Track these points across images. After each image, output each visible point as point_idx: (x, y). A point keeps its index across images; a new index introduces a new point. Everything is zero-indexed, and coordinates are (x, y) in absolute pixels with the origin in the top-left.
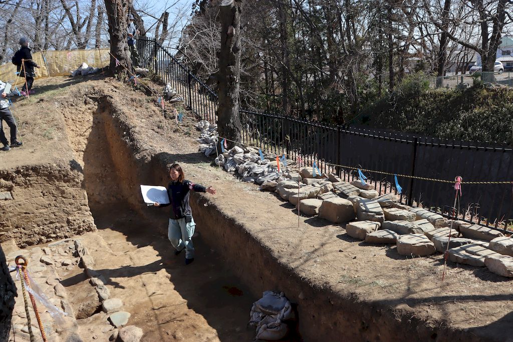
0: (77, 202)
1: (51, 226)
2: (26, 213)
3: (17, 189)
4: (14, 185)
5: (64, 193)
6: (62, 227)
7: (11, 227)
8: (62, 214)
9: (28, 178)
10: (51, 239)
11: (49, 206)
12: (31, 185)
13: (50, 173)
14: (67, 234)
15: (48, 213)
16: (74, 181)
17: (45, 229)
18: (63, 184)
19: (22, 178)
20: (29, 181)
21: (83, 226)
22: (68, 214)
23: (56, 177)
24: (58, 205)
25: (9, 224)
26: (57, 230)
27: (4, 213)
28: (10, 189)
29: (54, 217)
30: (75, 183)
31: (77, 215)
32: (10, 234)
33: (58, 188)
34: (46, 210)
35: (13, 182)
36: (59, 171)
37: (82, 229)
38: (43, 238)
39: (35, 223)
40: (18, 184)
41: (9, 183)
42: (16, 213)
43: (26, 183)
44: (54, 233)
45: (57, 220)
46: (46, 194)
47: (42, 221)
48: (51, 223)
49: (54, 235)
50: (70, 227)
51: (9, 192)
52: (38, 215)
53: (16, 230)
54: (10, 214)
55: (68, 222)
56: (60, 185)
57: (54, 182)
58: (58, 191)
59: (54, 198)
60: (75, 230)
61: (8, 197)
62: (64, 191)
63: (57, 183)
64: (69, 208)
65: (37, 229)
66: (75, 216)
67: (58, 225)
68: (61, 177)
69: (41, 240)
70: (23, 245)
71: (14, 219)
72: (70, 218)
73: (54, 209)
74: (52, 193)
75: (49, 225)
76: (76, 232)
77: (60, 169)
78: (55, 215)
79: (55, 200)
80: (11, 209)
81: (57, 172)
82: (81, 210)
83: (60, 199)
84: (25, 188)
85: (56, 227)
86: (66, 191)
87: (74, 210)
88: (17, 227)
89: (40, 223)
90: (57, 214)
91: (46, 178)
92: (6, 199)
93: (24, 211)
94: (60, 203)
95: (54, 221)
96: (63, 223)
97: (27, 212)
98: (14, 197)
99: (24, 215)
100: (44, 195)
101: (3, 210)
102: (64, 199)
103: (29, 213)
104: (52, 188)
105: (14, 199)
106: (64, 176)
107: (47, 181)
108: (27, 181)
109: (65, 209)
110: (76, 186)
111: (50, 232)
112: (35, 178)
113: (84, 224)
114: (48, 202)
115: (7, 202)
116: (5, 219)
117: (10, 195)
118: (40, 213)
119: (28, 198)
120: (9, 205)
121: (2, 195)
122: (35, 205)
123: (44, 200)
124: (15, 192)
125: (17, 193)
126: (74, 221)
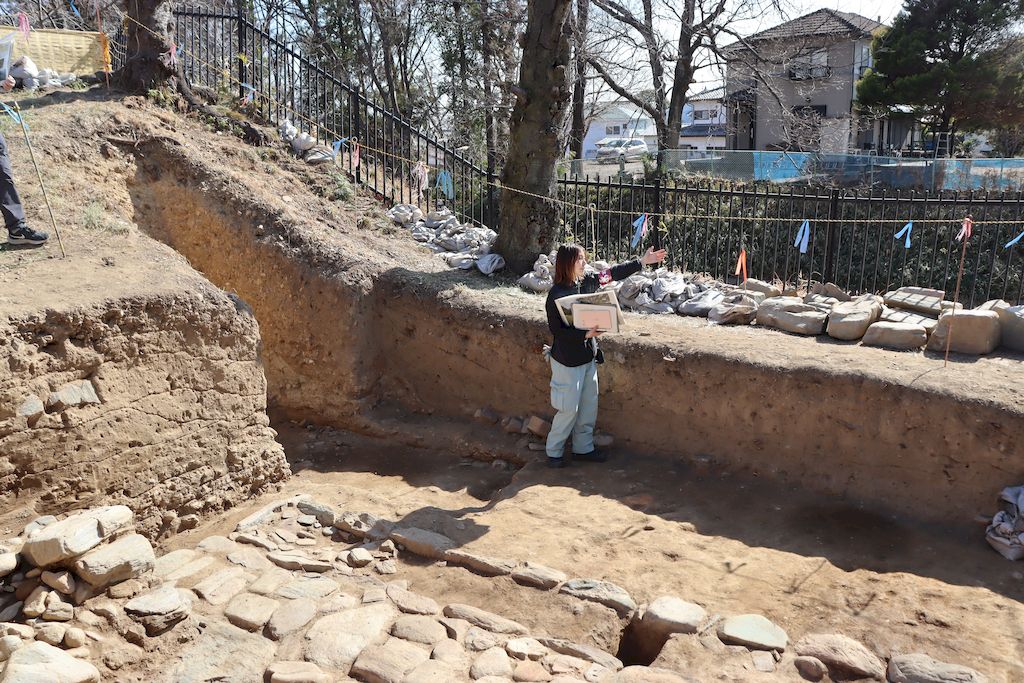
0: (248, 403)
1: (192, 476)
2: (132, 445)
3: (109, 372)
4: (101, 357)
5: (222, 378)
6: (217, 476)
7: (98, 491)
8: (216, 440)
9: (136, 335)
10: (194, 516)
11: (187, 418)
12: (143, 354)
13: (192, 319)
14: (229, 496)
15: (184, 440)
16: (243, 341)
17: (178, 487)
18: (222, 352)
19: (122, 337)
20: (140, 343)
21: (265, 467)
22: (229, 437)
23: (204, 332)
24: (207, 414)
25: (93, 481)
26: (208, 490)
27: (79, 448)
28: (90, 373)
29: (199, 450)
30: (245, 348)
31: (247, 438)
33: (206, 364)
34: (178, 431)
35: (98, 350)
36: (214, 313)
37: (262, 477)
38: (172, 514)
39: (156, 472)
40: (111, 356)
41: (88, 353)
42: (110, 447)
43: (131, 352)
44: (199, 497)
45: (204, 459)
46: (178, 383)
47: (170, 465)
48: (192, 467)
49: (197, 504)
50: (235, 474)
51: (88, 382)
52: (161, 446)
53: (109, 498)
54: (97, 451)
55: (230, 460)
56: (213, 354)
57: (199, 345)
58: (206, 374)
59: (196, 395)
60: (245, 482)
61: (86, 398)
62: (221, 371)
63: (205, 348)
64: (233, 421)
65: (157, 491)
66: (243, 442)
67: (208, 472)
68: (215, 333)
69: (167, 522)
71: (105, 465)
72: (234, 448)
73: (198, 427)
74: (194, 380)
75: (187, 475)
76: (249, 486)
77: (214, 307)
78: (200, 444)
79: (200, 400)
80: (96, 435)
81: (207, 316)
82: (255, 424)
83: (211, 395)
84: (129, 367)
85: (204, 477)
86: (226, 371)
87: (243, 424)
88: (111, 491)
89: (165, 470)
90: (205, 440)
91: (180, 334)
92: (82, 405)
93: (130, 439)
94: (211, 409)
95: (199, 462)
96: (218, 464)
97: (139, 440)
98: (103, 394)
99: (129, 450)
100: (173, 386)
101: (79, 438)
102: (221, 396)
103: (140, 445)
104: (193, 364)
105: (103, 402)
106: (224, 328)
107: (182, 343)
108: (136, 345)
109: (223, 422)
110: (246, 357)
111: (188, 496)
112: (155, 335)
113: (268, 462)
114: (183, 408)
115: (86, 414)
116: (83, 466)
117: (93, 390)
118: (167, 441)
119: (138, 396)
120: (93, 423)
121: (73, 391)
122: (155, 419)
123: (175, 404)
124: (107, 379)
125: (111, 383)
126: (244, 455)
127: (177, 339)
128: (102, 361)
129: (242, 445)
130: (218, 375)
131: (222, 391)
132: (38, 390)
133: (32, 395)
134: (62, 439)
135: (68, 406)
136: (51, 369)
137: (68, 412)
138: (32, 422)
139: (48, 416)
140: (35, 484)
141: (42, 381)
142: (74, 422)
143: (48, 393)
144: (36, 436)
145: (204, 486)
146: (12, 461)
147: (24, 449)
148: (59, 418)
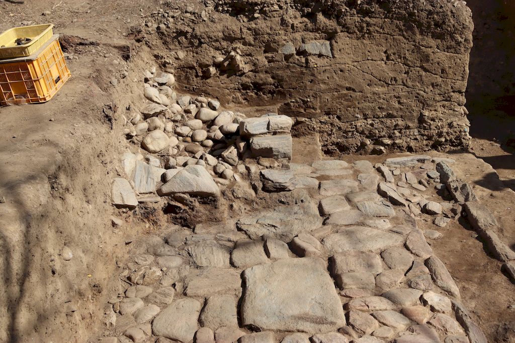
0: (446, 84)
1: (388, 122)
2: (348, 89)
3: (343, 39)
4: (339, 29)
5: (428, 61)
6: (408, 127)
7: (319, 111)
8: (413, 103)
9: (367, 19)
10: (382, 148)
11: (393, 82)
12: (370, 33)
13: (411, 14)
14: (413, 144)
15: (388, 97)
16: (453, 38)
17: (376, 126)
18: (433, 42)
19: (357, 18)
20: (368, 24)
21: (447, 133)
22: (424, 104)
23: (420, 25)
24: (410, 83)
25: (317, 103)
26: (397, 134)
27: (312, 81)
28: (330, 36)
29: (397, 105)
30: (453, 43)
31: (440, 109)
32: (315, 124)
33: (417, 48)
34: (385, 89)
35: (339, 23)
36: (430, 13)
37: (443, 140)
38: (368, 142)
39: (362, 111)
40: (346, 29)
41: (331, 24)
42: (332, 86)
43: (361, 29)
44: (390, 137)
45: (400, 113)
46: (392, 57)
47: (373, 110)
48: (390, 116)
49: (387, 141)
50: (422, 131)
51: (328, 43)
52: (369, 95)
53: (326, 117)
54: (323, 86)
55: (421, 119)
56: (424, 43)
57: (414, 34)
58: (415, 55)
59: (404, 68)
60: (430, 138)
61: (324, 52)
62: (428, 56)
63: (419, 37)
64: (428, 93)
65: (360, 124)
66: (435, 110)
67: (400, 122)
68: (429, 27)
69: (363, 145)
70: (330, 147)
71: (327, 97)
72: (426, 113)
73: (401, 90)
74: (405, 58)
75: (384, 120)
76: (431, 143)
77: (431, 8)
78: (399, 103)
79: (407, 73)
80: (324, 76)
81: (424, 14)
82: (450, 101)
83: (416, 71)
84: (358, 39)
85: (397, 125)
86: (432, 56)
87: (438, 98)
88: (328, 114)
89: (369, 112)
90: (404, 100)
91: (401, 24)
92: (320, 55)
93: (347, 85)
94: (414, 81)
95: (395, 114)
96: (411, 120)
97: (353, 87)
98: (335, 52)
99: (345, 92)
100: (388, 58)
101: (313, 75)
102: (424, 73)
103: (354, 90)
104: (406, 46)
105: (334, 57)
106: (437, 25)
107: (400, 30)
108: (365, 25)
109: (422, 93)
110: (453, 50)
111: (383, 134)
112: (380, 21)
113: (451, 131)
114: (392, 75)
115: (320, 62)
116: (311, 93)
117: (329, 48)
118: (374, 93)
119: (359, 59)
120: (324, 68)
121: (316, 45)
122: (368, 76)
123: (386, 69)
124: (340, 43)
125: (342, 46)
126: (433, 120)
127: (397, 27)
128: (339, 31)
129: (433, 112)
130: (426, 58)
131: (426, 70)
132: (294, 40)
133: (290, 43)
134: (302, 73)
135: (310, 54)
136: (306, 29)
137: (310, 58)
138: (287, 57)
139: (297, 57)
140: (282, 94)
141: (298, 36)
142: (311, 65)
143: (300, 44)
144: (288, 67)
145: (396, 131)
146: (273, 78)
147: (280, 73)
148: (303, 60)
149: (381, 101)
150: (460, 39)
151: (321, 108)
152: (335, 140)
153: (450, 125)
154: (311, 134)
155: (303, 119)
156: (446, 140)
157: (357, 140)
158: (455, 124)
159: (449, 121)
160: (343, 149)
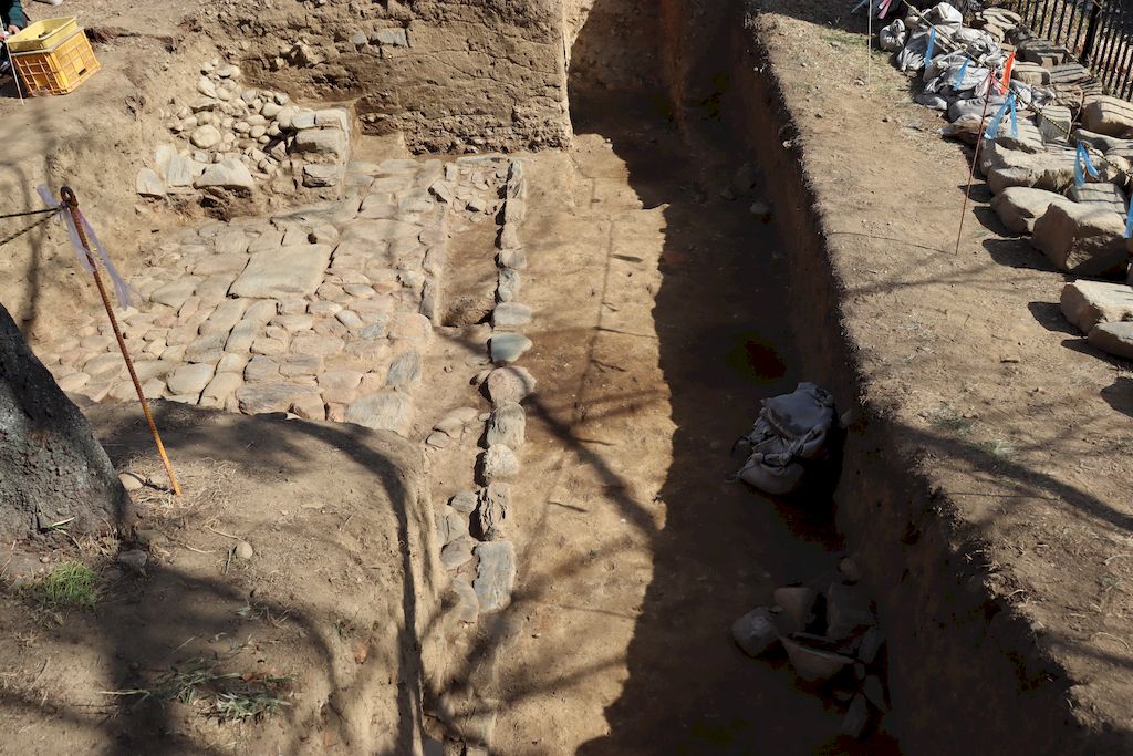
0: (538, 78)
1: (478, 119)
2: (430, 82)
3: (417, 25)
4: (413, 16)
5: (513, 51)
6: (500, 126)
7: (399, 106)
8: (502, 97)
9: (442, 5)
10: (474, 148)
11: (480, 75)
12: (446, 20)
14: (507, 144)
15: (474, 91)
16: (537, 26)
17: (465, 124)
18: (517, 31)
20: (444, 11)
21: (544, 132)
22: (516, 99)
23: (500, 12)
24: (497, 76)
25: (396, 97)
26: (489, 132)
27: (388, 74)
28: (405, 24)
29: (485, 100)
30: (539, 32)
31: (535, 105)
32: (396, 120)
33: (500, 37)
34: (471, 82)
35: (413, 10)
37: (539, 139)
38: (458, 141)
39: (447, 106)
40: (421, 16)
41: (404, 10)
42: (411, 79)
43: (437, 16)
44: (482, 136)
45: (490, 110)
46: (475, 47)
47: (460, 106)
48: (479, 112)
49: (480, 141)
50: (516, 129)
51: (403, 30)
52: (453, 89)
53: (409, 114)
54: (400, 79)
55: (514, 118)
56: (507, 31)
57: (495, 21)
58: (500, 45)
59: (490, 59)
60: (525, 137)
61: (398, 42)
62: (512, 46)
63: (500, 25)
64: (519, 87)
65: (448, 121)
66: (529, 107)
67: (491, 119)
68: (510, 14)
69: (454, 145)
70: (418, 148)
71: (407, 91)
72: (519, 109)
73: (488, 84)
74: (488, 48)
75: (474, 117)
76: (528, 143)
78: (488, 98)
79: (493, 64)
80: (401, 68)
82: (544, 96)
83: (503, 62)
84: (435, 26)
85: (488, 123)
86: (517, 46)
87: (530, 93)
88: (411, 109)
89: (455, 108)
90: (492, 95)
91: (479, 10)
92: (395, 45)
93: (429, 78)
94: (501, 73)
95: (485, 110)
96: (503, 116)
97: (434, 80)
98: (410, 42)
99: (427, 85)
100: (470, 48)
101: (388, 66)
102: (511, 65)
103: (436, 83)
104: (488, 34)
105: (409, 47)
106: (518, 12)
107: (480, 17)
108: (440, 12)
109: (511, 87)
110: (539, 40)
111: (474, 132)
112: (456, 7)
113: (546, 129)
114: (476, 66)
115: (395, 52)
116: (389, 86)
117: (404, 38)
118: (459, 87)
119: (438, 49)
120: (399, 59)
121: (389, 34)
122: (449, 68)
123: (470, 60)
124: (415, 31)
125: (417, 35)
126: (527, 117)
127: (476, 14)
128: (413, 18)
129: (527, 108)
130: (511, 48)
131: (513, 62)
132: (365, 28)
133: (361, 31)
134: (377, 65)
135: (383, 44)
136: (378, 17)
137: (383, 48)
138: (359, 47)
139: (371, 47)
140: (359, 88)
141: (369, 23)
142: (385, 55)
143: (371, 32)
144: (361, 58)
145: (487, 130)
146: (347, 70)
147: (353, 64)
148: (377, 50)
149: (468, 95)
150: (545, 28)
151: (401, 103)
152: (422, 139)
153: (547, 123)
154: (394, 132)
155: (383, 116)
156: (543, 140)
157: (447, 138)
158: (551, 122)
159: (545, 119)
160: (433, 149)
